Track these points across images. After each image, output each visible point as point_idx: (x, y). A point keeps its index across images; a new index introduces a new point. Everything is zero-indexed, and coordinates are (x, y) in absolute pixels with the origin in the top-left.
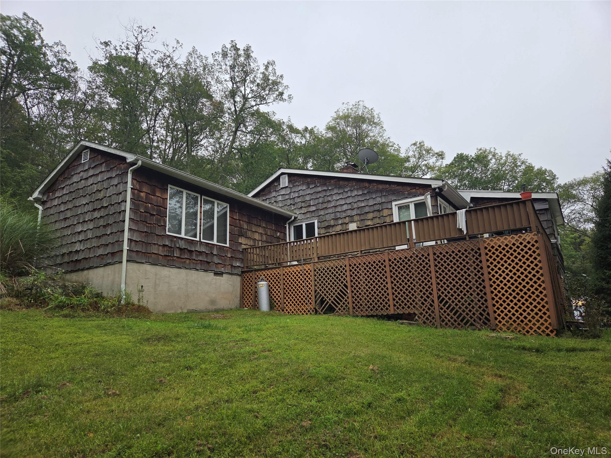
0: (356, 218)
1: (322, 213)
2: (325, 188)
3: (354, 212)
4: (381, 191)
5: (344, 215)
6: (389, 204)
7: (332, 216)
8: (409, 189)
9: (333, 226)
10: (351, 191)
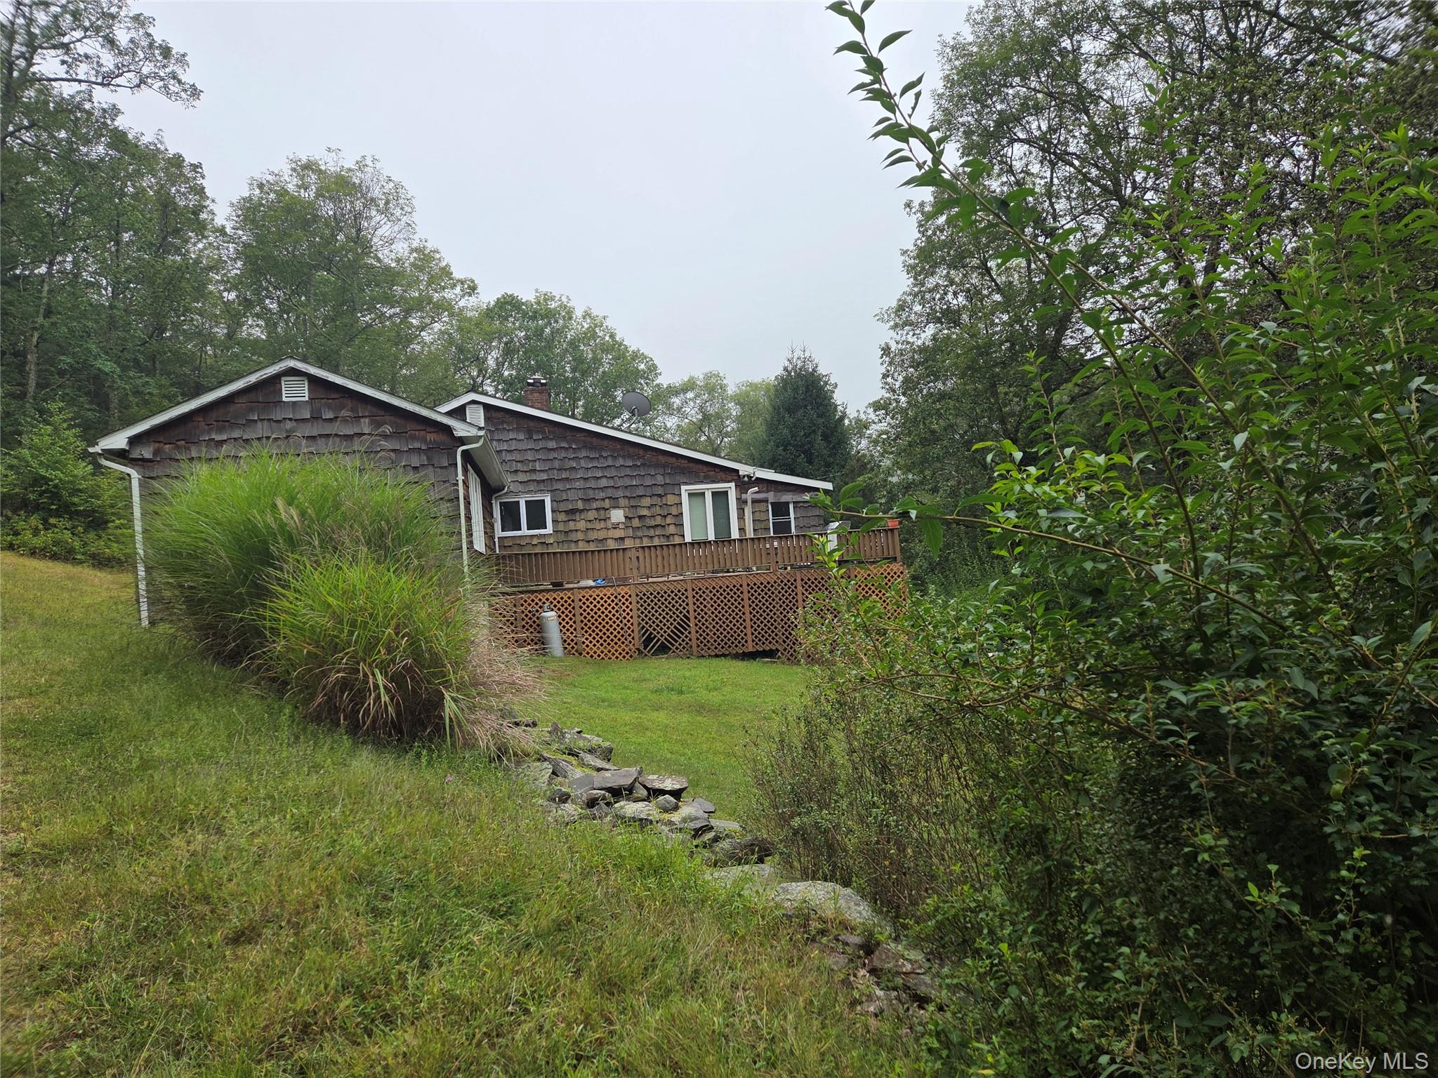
0: (623, 502)
1: (559, 486)
2: (564, 445)
3: (620, 493)
4: (664, 466)
5: (602, 495)
6: (676, 488)
7: (581, 494)
8: (705, 469)
9: (582, 511)
10: (614, 458)
